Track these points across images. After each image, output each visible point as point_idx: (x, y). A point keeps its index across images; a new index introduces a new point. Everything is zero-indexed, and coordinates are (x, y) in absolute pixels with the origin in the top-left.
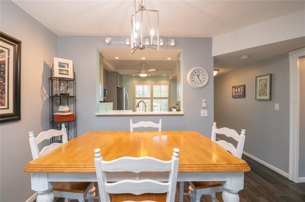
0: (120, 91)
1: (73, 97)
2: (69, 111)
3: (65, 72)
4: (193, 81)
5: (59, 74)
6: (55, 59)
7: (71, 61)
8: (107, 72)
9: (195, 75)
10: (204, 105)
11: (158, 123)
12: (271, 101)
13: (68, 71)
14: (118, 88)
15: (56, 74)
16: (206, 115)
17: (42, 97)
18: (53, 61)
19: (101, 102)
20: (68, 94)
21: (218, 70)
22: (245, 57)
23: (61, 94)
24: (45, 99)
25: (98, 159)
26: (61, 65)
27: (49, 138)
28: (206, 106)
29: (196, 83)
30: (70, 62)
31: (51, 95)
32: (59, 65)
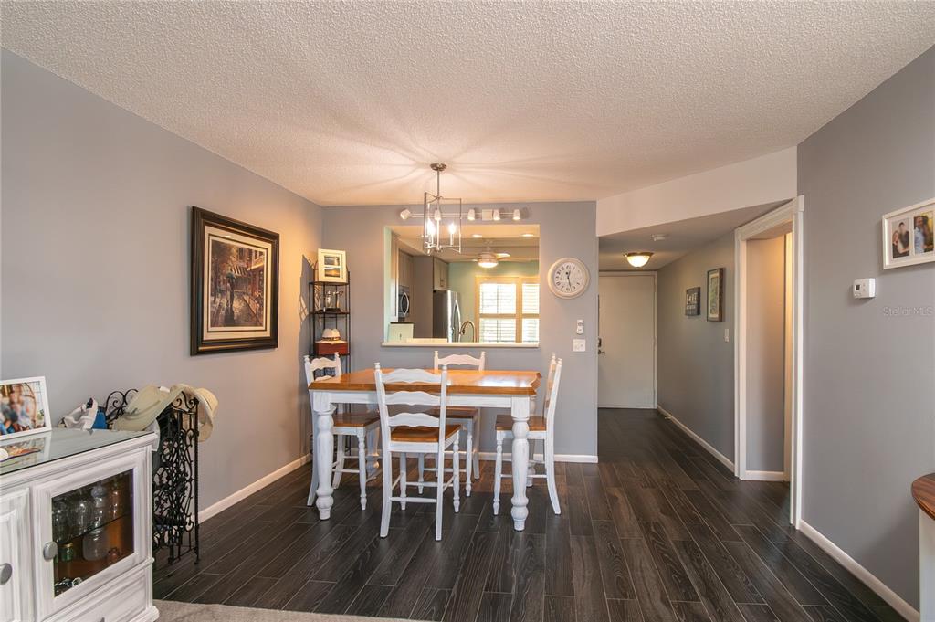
0: (439, 299)
1: (346, 314)
2: (340, 338)
3: (333, 273)
4: (559, 284)
5: (326, 275)
6: (320, 251)
7: (344, 253)
8: (411, 256)
9: (563, 273)
10: (580, 329)
11: (479, 357)
12: (722, 323)
13: (338, 270)
14: (434, 292)
15: (322, 277)
16: (583, 349)
17: (301, 314)
18: (316, 255)
19: (392, 323)
20: (339, 310)
21: (650, 254)
22: (659, 238)
23: (328, 310)
24: (304, 317)
25: (378, 371)
26: (328, 261)
27: (322, 368)
28: (581, 332)
29: (565, 288)
30: (342, 254)
31: (311, 311)
32: (325, 261)
